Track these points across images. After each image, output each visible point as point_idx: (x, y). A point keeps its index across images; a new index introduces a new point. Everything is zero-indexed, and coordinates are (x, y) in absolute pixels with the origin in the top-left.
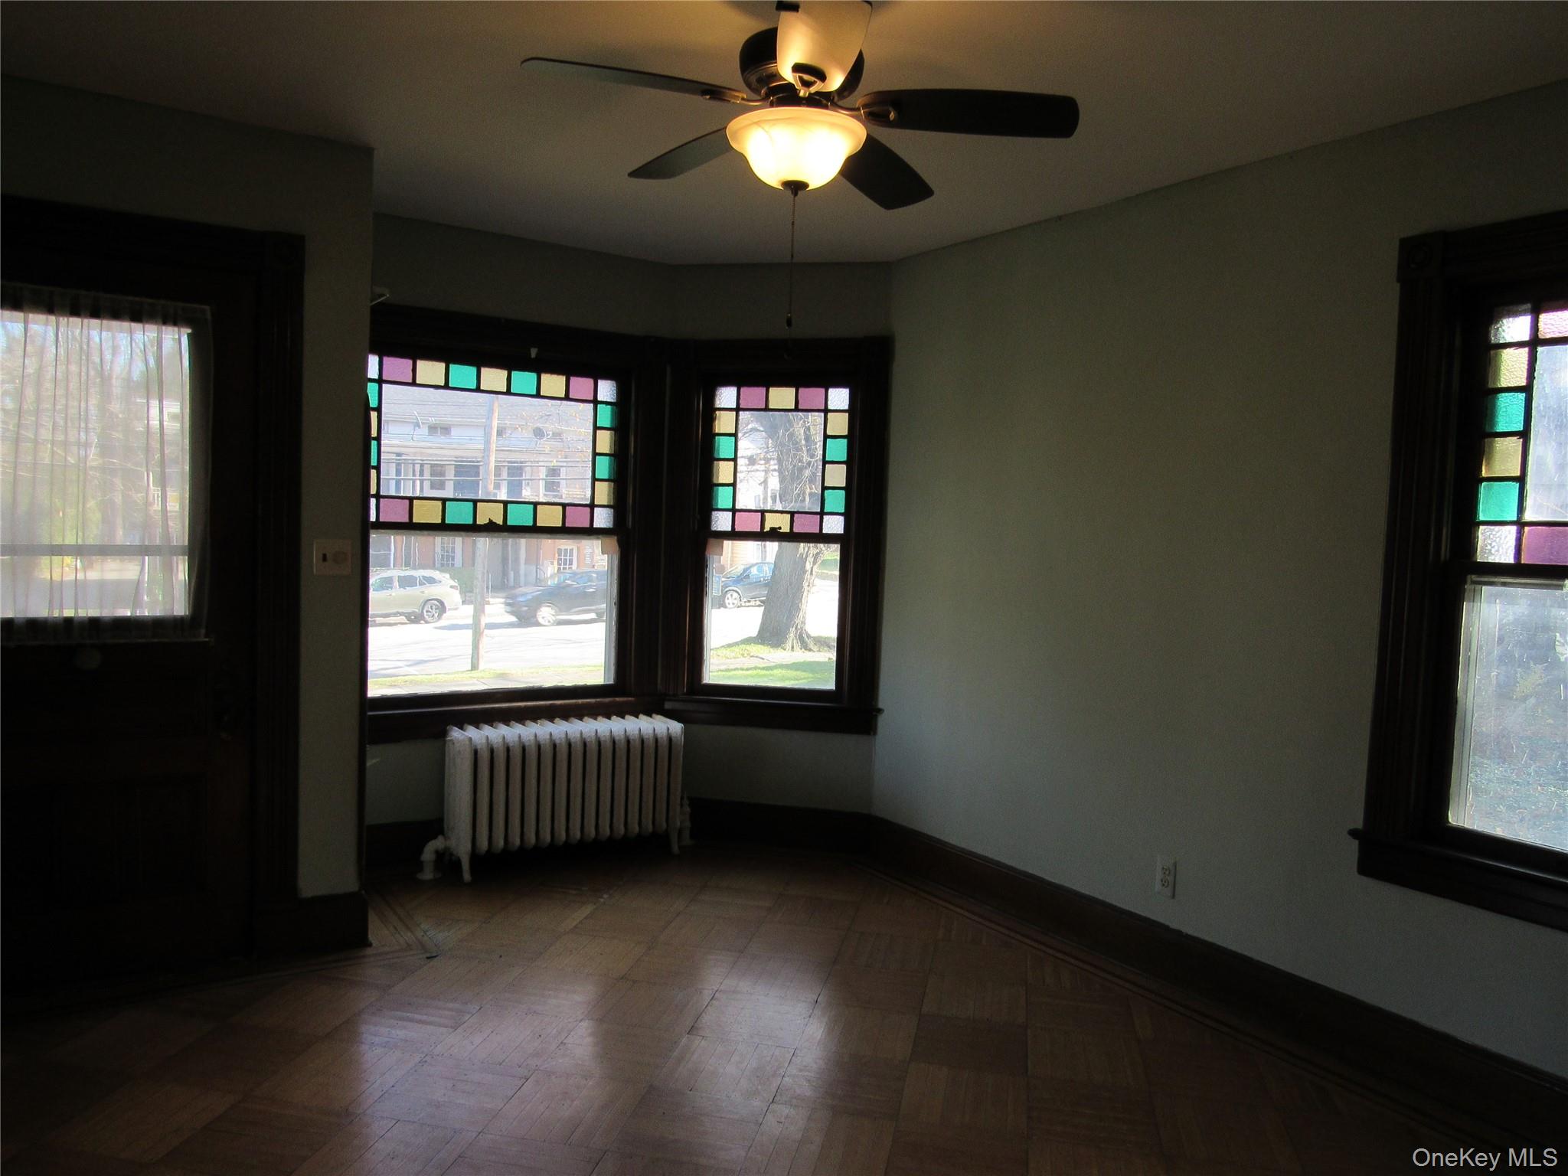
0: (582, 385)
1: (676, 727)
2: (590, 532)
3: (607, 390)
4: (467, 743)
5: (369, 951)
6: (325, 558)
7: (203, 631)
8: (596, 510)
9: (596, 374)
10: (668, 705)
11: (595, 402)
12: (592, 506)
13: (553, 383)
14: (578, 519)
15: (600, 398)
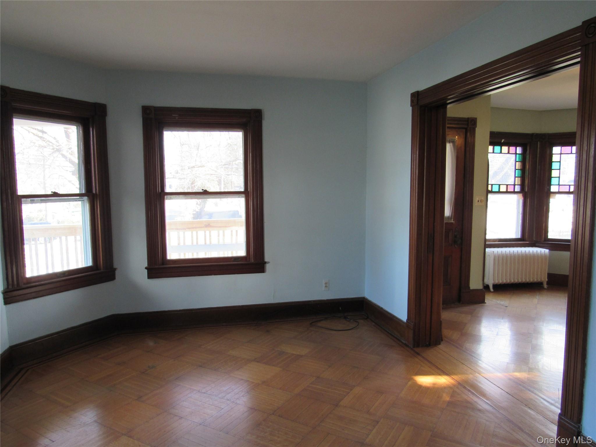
0: (512, 149)
1: (547, 251)
2: (514, 192)
3: (519, 150)
4: (493, 252)
5: (486, 304)
6: (478, 201)
7: (453, 220)
8: (516, 186)
9: (516, 145)
10: (537, 245)
11: (516, 154)
12: (514, 185)
13: (505, 149)
14: (511, 189)
15: (517, 153)
